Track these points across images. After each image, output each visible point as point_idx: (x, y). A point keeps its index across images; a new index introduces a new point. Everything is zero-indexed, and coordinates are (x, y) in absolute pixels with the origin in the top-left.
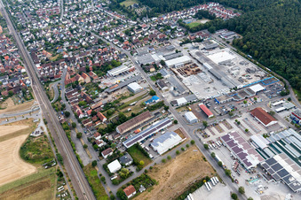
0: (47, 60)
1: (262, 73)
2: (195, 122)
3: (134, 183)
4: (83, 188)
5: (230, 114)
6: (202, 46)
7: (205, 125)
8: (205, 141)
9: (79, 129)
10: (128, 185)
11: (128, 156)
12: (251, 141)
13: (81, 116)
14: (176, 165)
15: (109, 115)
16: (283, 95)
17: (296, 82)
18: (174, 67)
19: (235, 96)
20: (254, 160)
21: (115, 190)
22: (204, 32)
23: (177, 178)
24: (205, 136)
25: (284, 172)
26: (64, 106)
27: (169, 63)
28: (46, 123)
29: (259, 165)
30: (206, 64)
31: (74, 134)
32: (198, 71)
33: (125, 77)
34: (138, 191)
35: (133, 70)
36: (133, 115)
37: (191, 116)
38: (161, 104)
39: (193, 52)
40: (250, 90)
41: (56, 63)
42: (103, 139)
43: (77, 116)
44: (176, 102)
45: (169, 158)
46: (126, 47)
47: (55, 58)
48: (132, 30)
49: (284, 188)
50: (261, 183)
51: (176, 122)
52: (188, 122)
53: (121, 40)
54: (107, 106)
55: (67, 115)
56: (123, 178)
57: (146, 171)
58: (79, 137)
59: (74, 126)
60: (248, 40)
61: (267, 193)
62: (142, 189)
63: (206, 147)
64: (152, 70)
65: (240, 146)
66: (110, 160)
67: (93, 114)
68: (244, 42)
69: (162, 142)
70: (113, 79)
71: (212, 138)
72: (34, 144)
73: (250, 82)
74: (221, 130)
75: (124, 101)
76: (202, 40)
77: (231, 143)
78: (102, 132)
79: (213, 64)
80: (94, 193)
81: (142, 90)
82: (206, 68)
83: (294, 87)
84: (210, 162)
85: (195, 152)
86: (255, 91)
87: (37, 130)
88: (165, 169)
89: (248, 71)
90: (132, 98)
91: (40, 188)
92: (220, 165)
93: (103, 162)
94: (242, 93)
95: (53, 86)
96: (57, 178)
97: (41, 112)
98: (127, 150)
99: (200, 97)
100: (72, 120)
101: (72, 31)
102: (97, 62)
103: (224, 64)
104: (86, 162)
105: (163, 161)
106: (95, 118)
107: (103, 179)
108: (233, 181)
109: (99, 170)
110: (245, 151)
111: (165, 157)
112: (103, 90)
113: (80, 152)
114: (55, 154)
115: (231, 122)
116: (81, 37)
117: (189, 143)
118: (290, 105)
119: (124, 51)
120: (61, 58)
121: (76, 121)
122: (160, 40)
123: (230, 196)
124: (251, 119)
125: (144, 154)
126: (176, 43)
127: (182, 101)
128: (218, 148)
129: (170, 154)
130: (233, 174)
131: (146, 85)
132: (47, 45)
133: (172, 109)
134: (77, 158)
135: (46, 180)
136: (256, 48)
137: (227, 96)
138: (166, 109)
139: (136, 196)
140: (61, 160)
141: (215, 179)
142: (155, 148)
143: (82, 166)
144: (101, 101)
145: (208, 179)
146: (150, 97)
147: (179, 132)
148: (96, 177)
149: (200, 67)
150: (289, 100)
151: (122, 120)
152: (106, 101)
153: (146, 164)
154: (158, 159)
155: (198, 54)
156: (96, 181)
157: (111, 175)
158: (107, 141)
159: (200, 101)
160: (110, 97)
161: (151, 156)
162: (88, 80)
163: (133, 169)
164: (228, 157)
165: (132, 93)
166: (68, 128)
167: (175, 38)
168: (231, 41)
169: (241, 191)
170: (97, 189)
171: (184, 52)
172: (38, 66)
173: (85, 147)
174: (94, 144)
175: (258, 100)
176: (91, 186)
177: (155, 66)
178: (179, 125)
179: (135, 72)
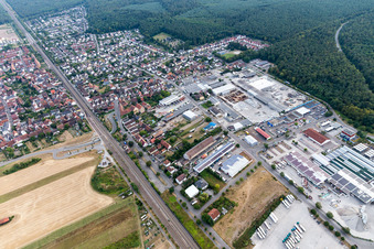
0: (96, 92)
1: (303, 97)
2: (256, 144)
3: (215, 205)
4: (166, 215)
5: (286, 136)
6: (241, 75)
7: (267, 147)
8: (270, 162)
9: (146, 158)
10: (210, 208)
11: (203, 181)
12: (312, 159)
13: (145, 145)
14: (249, 186)
15: (172, 142)
16: (327, 116)
17: (338, 103)
18: (221, 94)
19: (286, 119)
20: (322, 177)
21: (198, 214)
22: (240, 62)
23: (254, 199)
24: (269, 157)
25: (351, 186)
26: (125, 136)
27: (216, 91)
28: (111, 154)
29: (326, 181)
30: (250, 91)
31: (143, 163)
32: (244, 97)
33: (178, 106)
34: (222, 214)
35: (183, 99)
36: (196, 142)
37: (251, 140)
38: (219, 130)
39: (236, 80)
40: (297, 113)
41: (105, 95)
42: (173, 165)
43: (141, 145)
44: (233, 127)
45: (241, 180)
46: (170, 78)
47: (102, 91)
48: (172, 61)
49: (355, 200)
50: (333, 197)
51: (238, 146)
52: (250, 145)
53: (164, 72)
54: (168, 134)
55: (131, 145)
56: (203, 202)
57: (223, 194)
58: (149, 165)
59: (141, 155)
60: (284, 68)
61: (341, 206)
62: (225, 211)
63: (273, 168)
64: (202, 98)
65: (305, 165)
66: (186, 185)
67: (157, 142)
68: (281, 70)
69: (231, 165)
70: (166, 107)
71: (276, 158)
72: (105, 175)
73: (295, 105)
74: (282, 151)
75: (183, 128)
76: (240, 70)
77: (296, 163)
78: (171, 159)
79: (257, 91)
80: (179, 219)
81: (197, 118)
82: (251, 94)
83: (335, 109)
84: (280, 181)
85: (264, 173)
86: (302, 113)
87: (104, 161)
88: (241, 191)
89: (290, 95)
90: (189, 125)
91: (122, 218)
92: (291, 183)
93: (179, 188)
94: (291, 116)
95: (108, 117)
96: (137, 208)
97: (102, 143)
98: (199, 175)
99: (254, 121)
100: (137, 149)
101: (113, 64)
102: (146, 93)
103: (266, 90)
104: (162, 189)
105: (237, 183)
106: (160, 146)
107: (184, 205)
108: (307, 197)
109: (177, 196)
110: (311, 169)
111: (238, 179)
112: (159, 120)
113: (153, 180)
114: (129, 184)
115: (289, 143)
116: (123, 70)
117: (256, 164)
118: (337, 124)
119: (170, 82)
120: (109, 90)
121: (141, 150)
122: (201, 71)
123: (308, 212)
124: (306, 139)
125: (217, 177)
126: (216, 73)
127: (238, 126)
128: (283, 167)
129: (240, 176)
130: (306, 191)
131: (199, 113)
132: (91, 78)
133: (231, 133)
134: (152, 185)
135: (126, 210)
136: (293, 75)
137: (278, 119)
138: (226, 133)
139: (220, 218)
140: (136, 189)
141: (290, 197)
142: (226, 171)
143: (159, 193)
144: (161, 130)
145: (284, 198)
146: (206, 123)
147: (243, 154)
148: (176, 203)
149: (245, 94)
150: (335, 120)
151: (187, 147)
152: (165, 129)
153: (221, 187)
154: (231, 182)
155: (240, 82)
156: (178, 207)
157: (190, 200)
158: (177, 167)
159: (254, 125)
160: (168, 125)
161: (224, 179)
162: (142, 110)
163: (210, 193)
164: (296, 175)
165: (189, 121)
166: (136, 158)
167: (215, 68)
168: (267, 69)
169: (318, 206)
170: (180, 215)
171: (226, 80)
172: (87, 98)
173: (158, 175)
174: (166, 171)
175: (307, 122)
176: (173, 213)
177: (204, 94)
178: (242, 149)
179: (186, 101)
